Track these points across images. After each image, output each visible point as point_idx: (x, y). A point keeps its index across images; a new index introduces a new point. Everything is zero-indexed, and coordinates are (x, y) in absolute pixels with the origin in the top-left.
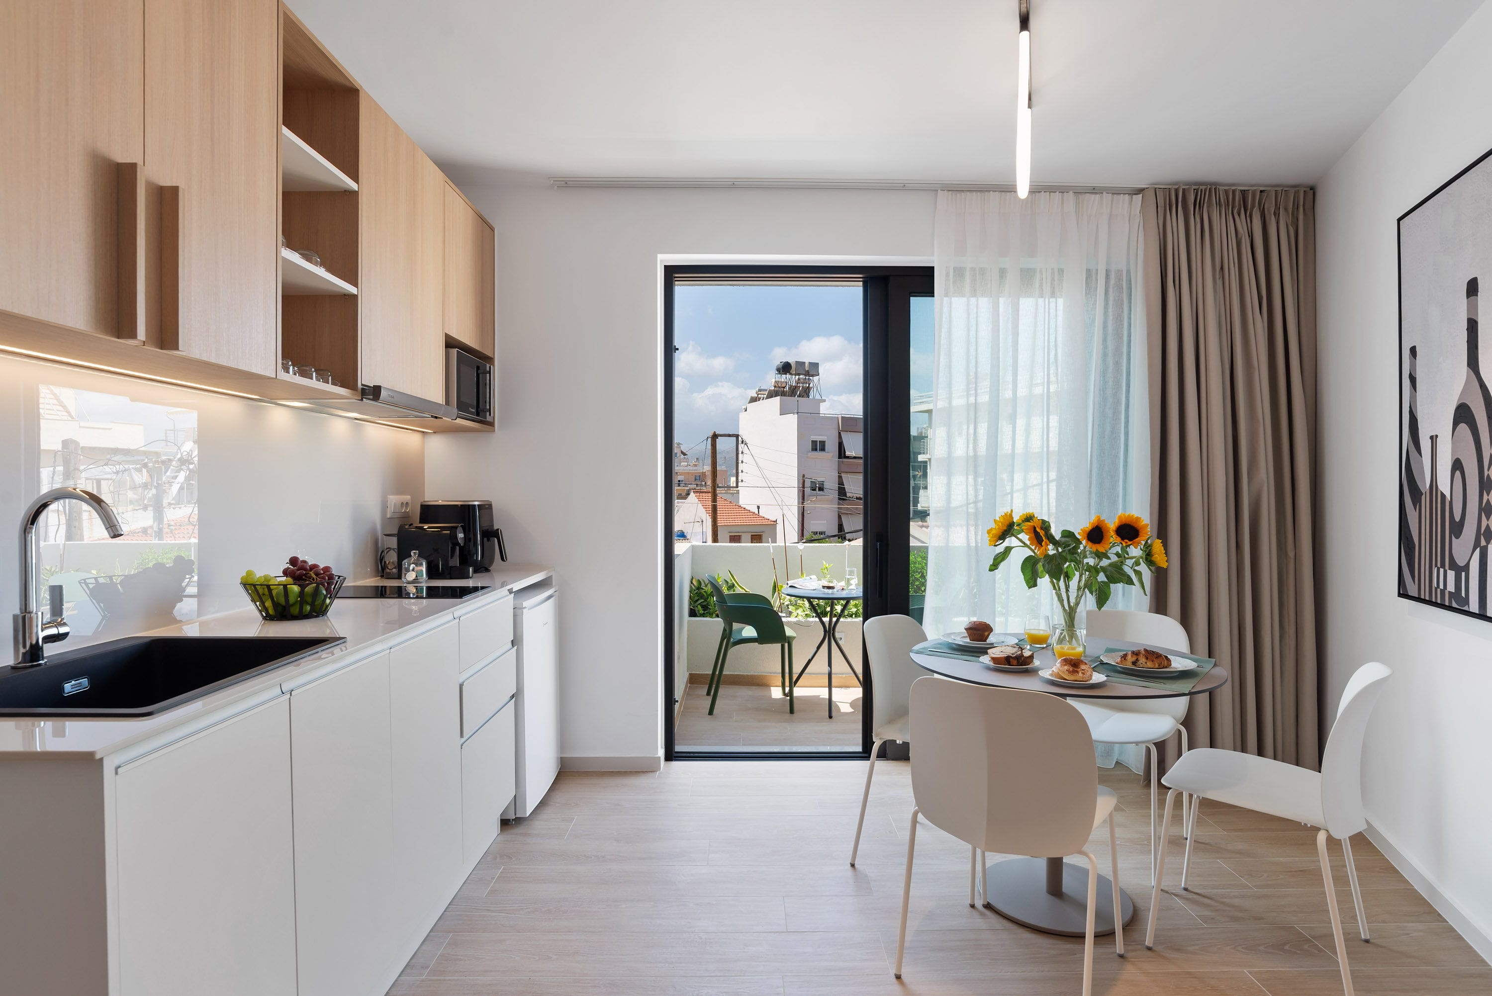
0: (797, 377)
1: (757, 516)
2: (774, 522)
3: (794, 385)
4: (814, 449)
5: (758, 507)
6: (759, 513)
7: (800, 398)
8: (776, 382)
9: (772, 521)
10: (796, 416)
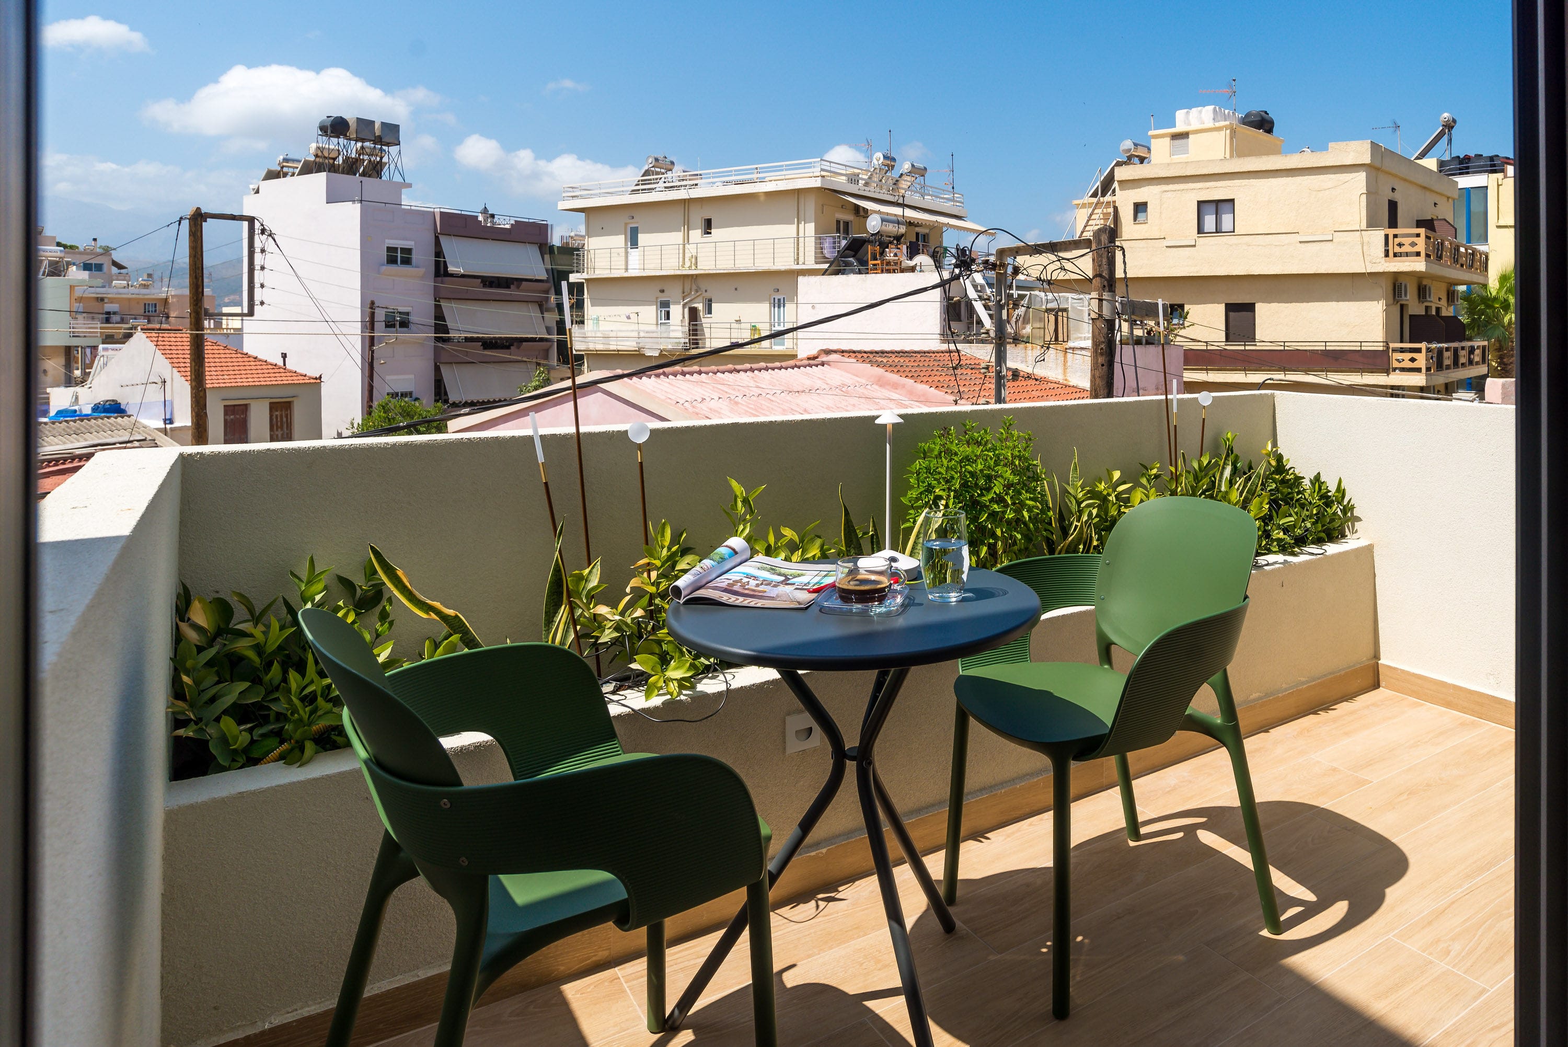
0: (359, 144)
1: (282, 370)
2: (316, 379)
3: (353, 156)
4: (392, 260)
5: (284, 356)
6: (285, 364)
7: (364, 179)
8: (318, 148)
9: (310, 378)
10: (358, 206)
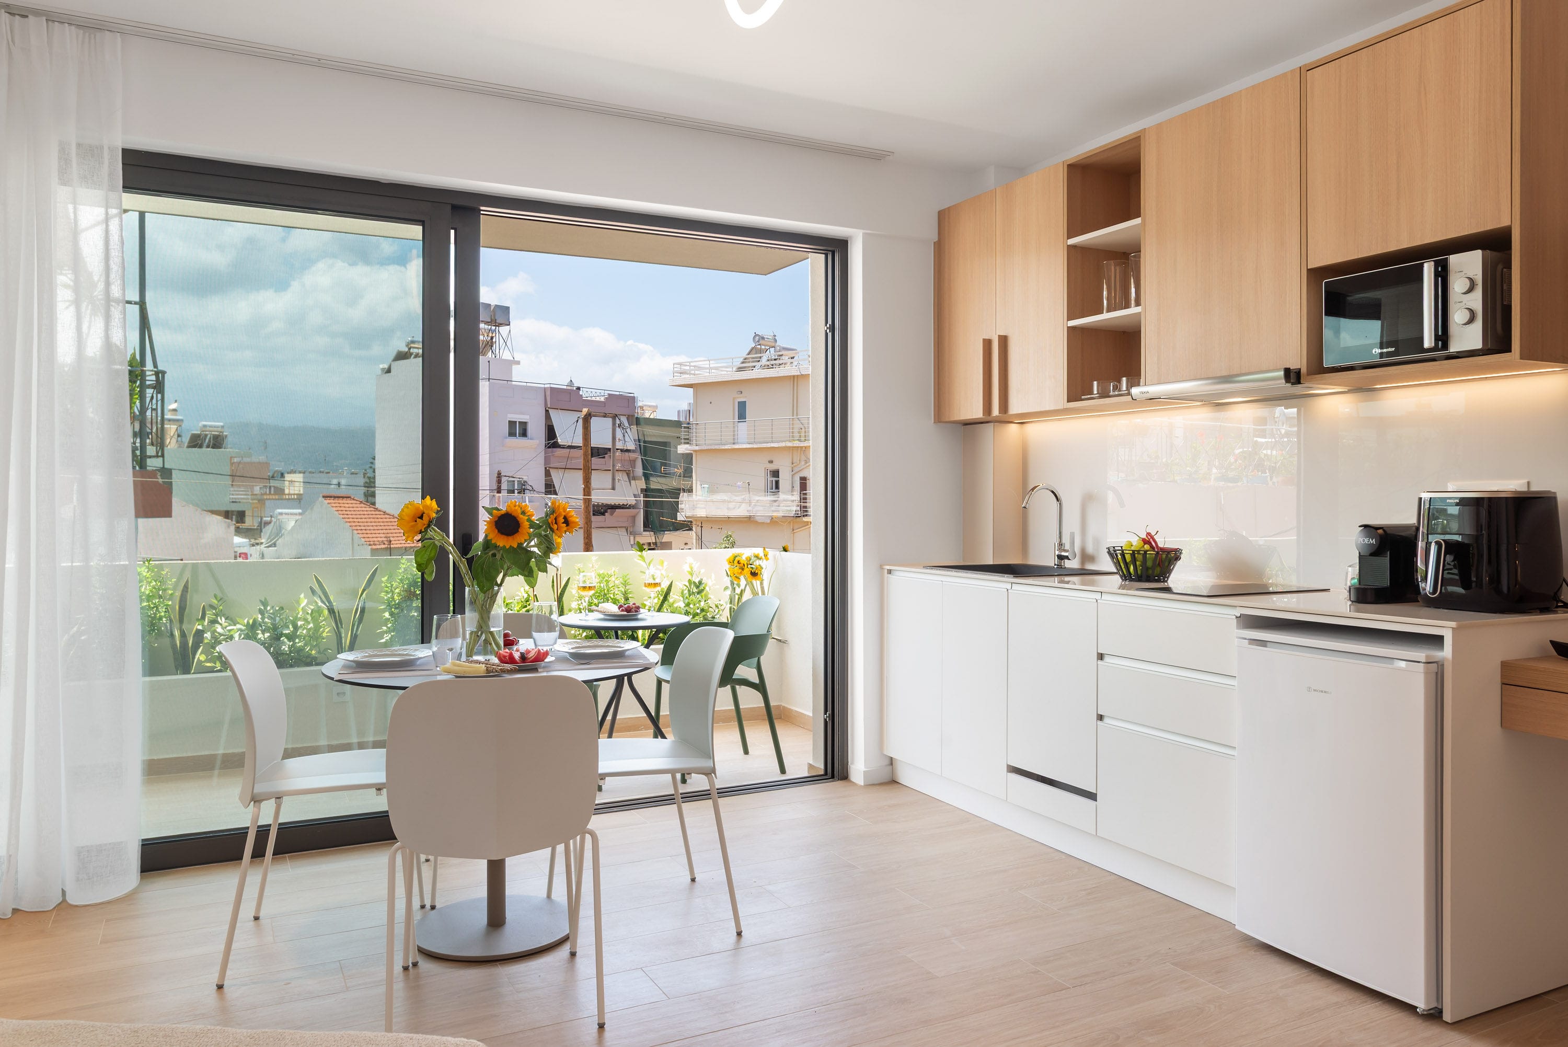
4: (512, 434)
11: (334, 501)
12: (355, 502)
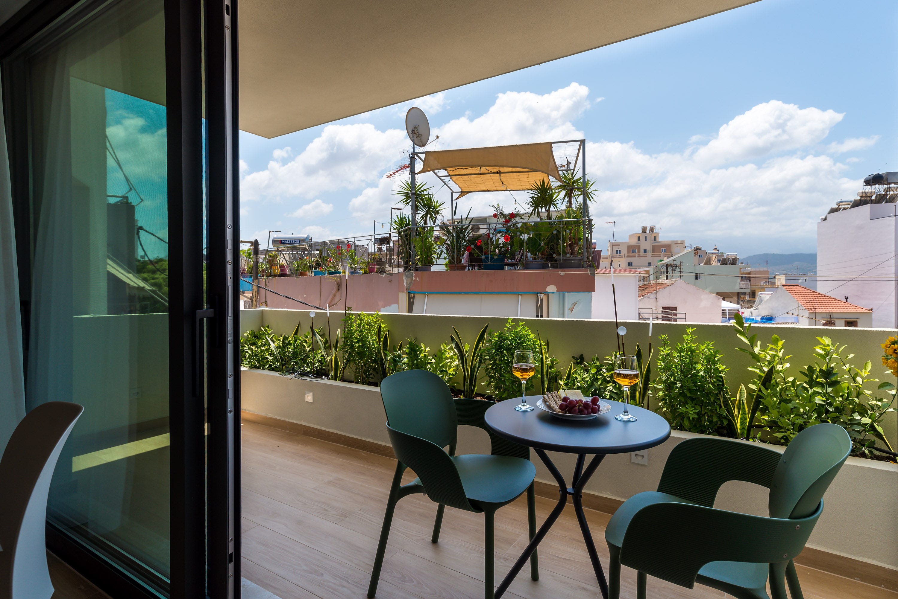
1: (846, 305)
2: (869, 310)
8: (862, 193)
9: (866, 310)
10: (893, 219)
11: (788, 288)
12: (801, 288)
